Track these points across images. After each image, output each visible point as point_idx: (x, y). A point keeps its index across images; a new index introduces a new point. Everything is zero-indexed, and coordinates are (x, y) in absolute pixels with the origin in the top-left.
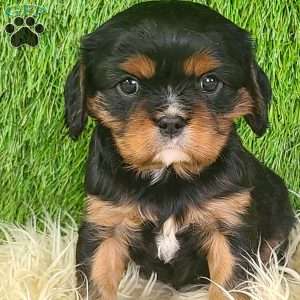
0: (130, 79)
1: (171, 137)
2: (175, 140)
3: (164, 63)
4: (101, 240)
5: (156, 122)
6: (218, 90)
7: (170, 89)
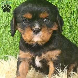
0: (26, 19)
1: (36, 34)
2: (37, 35)
3: (34, 14)
5: (32, 30)
6: (49, 22)
7: (36, 21)
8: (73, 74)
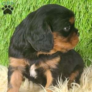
4: (13, 71)
8: (75, 85)
